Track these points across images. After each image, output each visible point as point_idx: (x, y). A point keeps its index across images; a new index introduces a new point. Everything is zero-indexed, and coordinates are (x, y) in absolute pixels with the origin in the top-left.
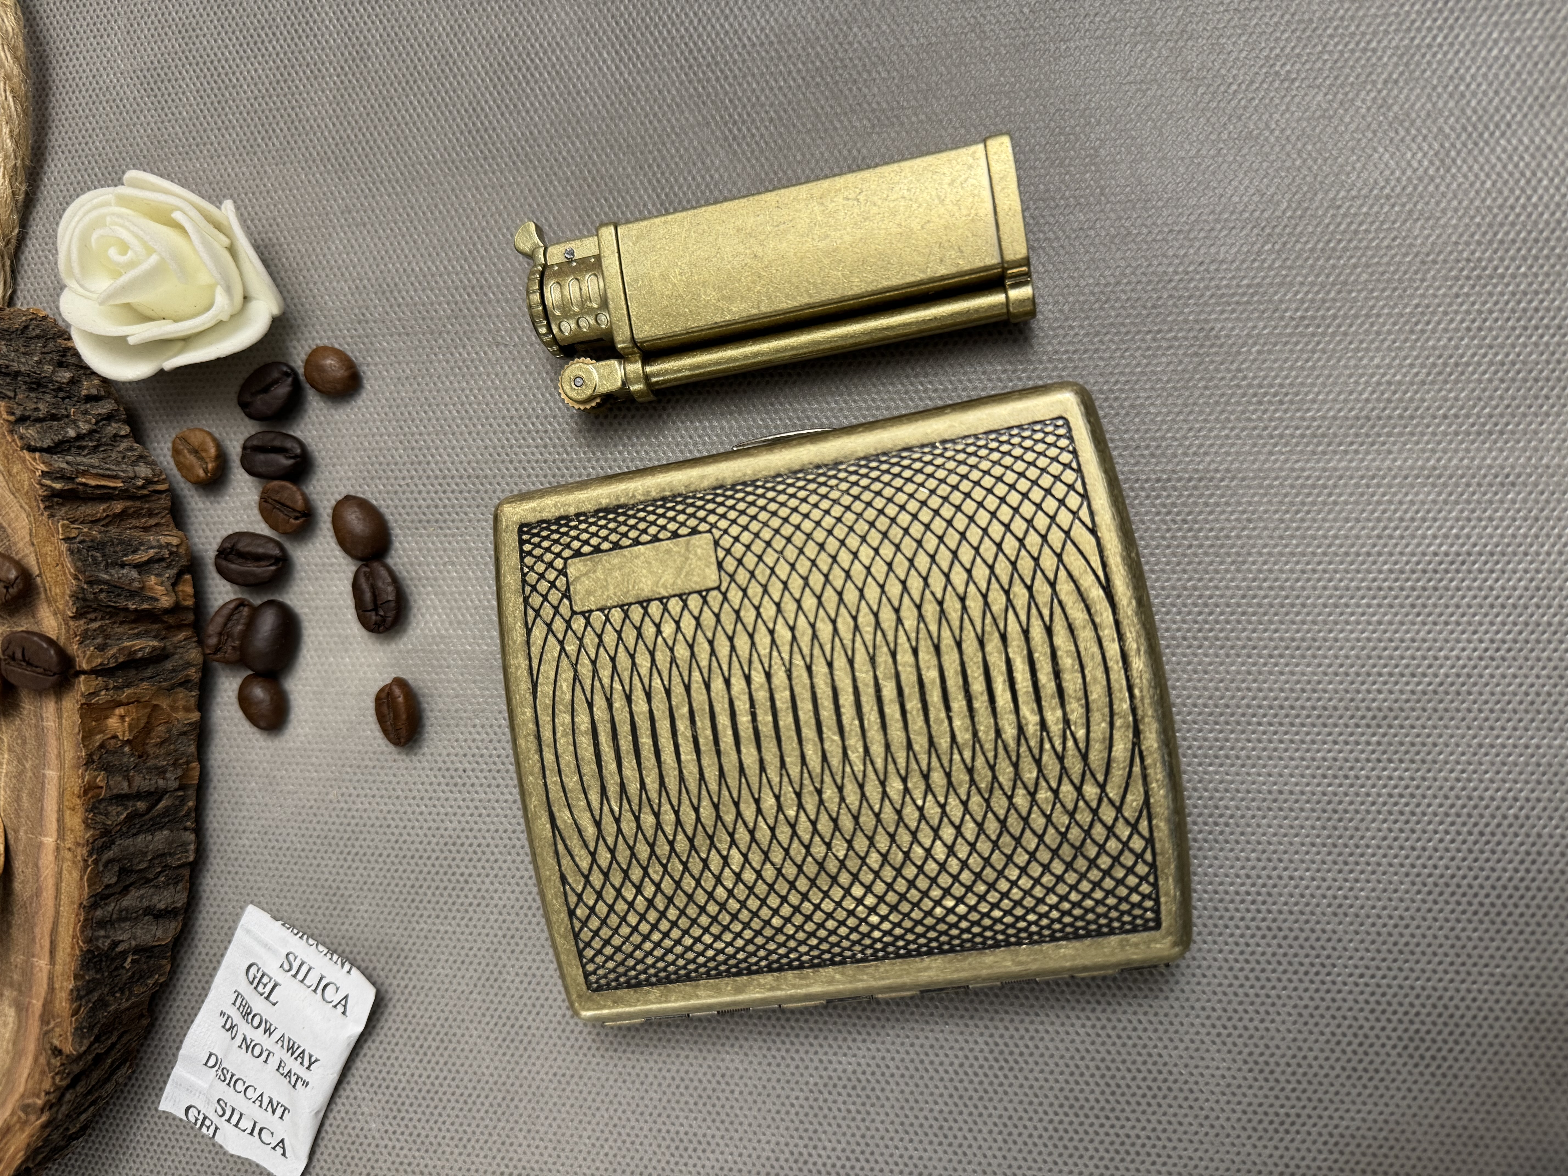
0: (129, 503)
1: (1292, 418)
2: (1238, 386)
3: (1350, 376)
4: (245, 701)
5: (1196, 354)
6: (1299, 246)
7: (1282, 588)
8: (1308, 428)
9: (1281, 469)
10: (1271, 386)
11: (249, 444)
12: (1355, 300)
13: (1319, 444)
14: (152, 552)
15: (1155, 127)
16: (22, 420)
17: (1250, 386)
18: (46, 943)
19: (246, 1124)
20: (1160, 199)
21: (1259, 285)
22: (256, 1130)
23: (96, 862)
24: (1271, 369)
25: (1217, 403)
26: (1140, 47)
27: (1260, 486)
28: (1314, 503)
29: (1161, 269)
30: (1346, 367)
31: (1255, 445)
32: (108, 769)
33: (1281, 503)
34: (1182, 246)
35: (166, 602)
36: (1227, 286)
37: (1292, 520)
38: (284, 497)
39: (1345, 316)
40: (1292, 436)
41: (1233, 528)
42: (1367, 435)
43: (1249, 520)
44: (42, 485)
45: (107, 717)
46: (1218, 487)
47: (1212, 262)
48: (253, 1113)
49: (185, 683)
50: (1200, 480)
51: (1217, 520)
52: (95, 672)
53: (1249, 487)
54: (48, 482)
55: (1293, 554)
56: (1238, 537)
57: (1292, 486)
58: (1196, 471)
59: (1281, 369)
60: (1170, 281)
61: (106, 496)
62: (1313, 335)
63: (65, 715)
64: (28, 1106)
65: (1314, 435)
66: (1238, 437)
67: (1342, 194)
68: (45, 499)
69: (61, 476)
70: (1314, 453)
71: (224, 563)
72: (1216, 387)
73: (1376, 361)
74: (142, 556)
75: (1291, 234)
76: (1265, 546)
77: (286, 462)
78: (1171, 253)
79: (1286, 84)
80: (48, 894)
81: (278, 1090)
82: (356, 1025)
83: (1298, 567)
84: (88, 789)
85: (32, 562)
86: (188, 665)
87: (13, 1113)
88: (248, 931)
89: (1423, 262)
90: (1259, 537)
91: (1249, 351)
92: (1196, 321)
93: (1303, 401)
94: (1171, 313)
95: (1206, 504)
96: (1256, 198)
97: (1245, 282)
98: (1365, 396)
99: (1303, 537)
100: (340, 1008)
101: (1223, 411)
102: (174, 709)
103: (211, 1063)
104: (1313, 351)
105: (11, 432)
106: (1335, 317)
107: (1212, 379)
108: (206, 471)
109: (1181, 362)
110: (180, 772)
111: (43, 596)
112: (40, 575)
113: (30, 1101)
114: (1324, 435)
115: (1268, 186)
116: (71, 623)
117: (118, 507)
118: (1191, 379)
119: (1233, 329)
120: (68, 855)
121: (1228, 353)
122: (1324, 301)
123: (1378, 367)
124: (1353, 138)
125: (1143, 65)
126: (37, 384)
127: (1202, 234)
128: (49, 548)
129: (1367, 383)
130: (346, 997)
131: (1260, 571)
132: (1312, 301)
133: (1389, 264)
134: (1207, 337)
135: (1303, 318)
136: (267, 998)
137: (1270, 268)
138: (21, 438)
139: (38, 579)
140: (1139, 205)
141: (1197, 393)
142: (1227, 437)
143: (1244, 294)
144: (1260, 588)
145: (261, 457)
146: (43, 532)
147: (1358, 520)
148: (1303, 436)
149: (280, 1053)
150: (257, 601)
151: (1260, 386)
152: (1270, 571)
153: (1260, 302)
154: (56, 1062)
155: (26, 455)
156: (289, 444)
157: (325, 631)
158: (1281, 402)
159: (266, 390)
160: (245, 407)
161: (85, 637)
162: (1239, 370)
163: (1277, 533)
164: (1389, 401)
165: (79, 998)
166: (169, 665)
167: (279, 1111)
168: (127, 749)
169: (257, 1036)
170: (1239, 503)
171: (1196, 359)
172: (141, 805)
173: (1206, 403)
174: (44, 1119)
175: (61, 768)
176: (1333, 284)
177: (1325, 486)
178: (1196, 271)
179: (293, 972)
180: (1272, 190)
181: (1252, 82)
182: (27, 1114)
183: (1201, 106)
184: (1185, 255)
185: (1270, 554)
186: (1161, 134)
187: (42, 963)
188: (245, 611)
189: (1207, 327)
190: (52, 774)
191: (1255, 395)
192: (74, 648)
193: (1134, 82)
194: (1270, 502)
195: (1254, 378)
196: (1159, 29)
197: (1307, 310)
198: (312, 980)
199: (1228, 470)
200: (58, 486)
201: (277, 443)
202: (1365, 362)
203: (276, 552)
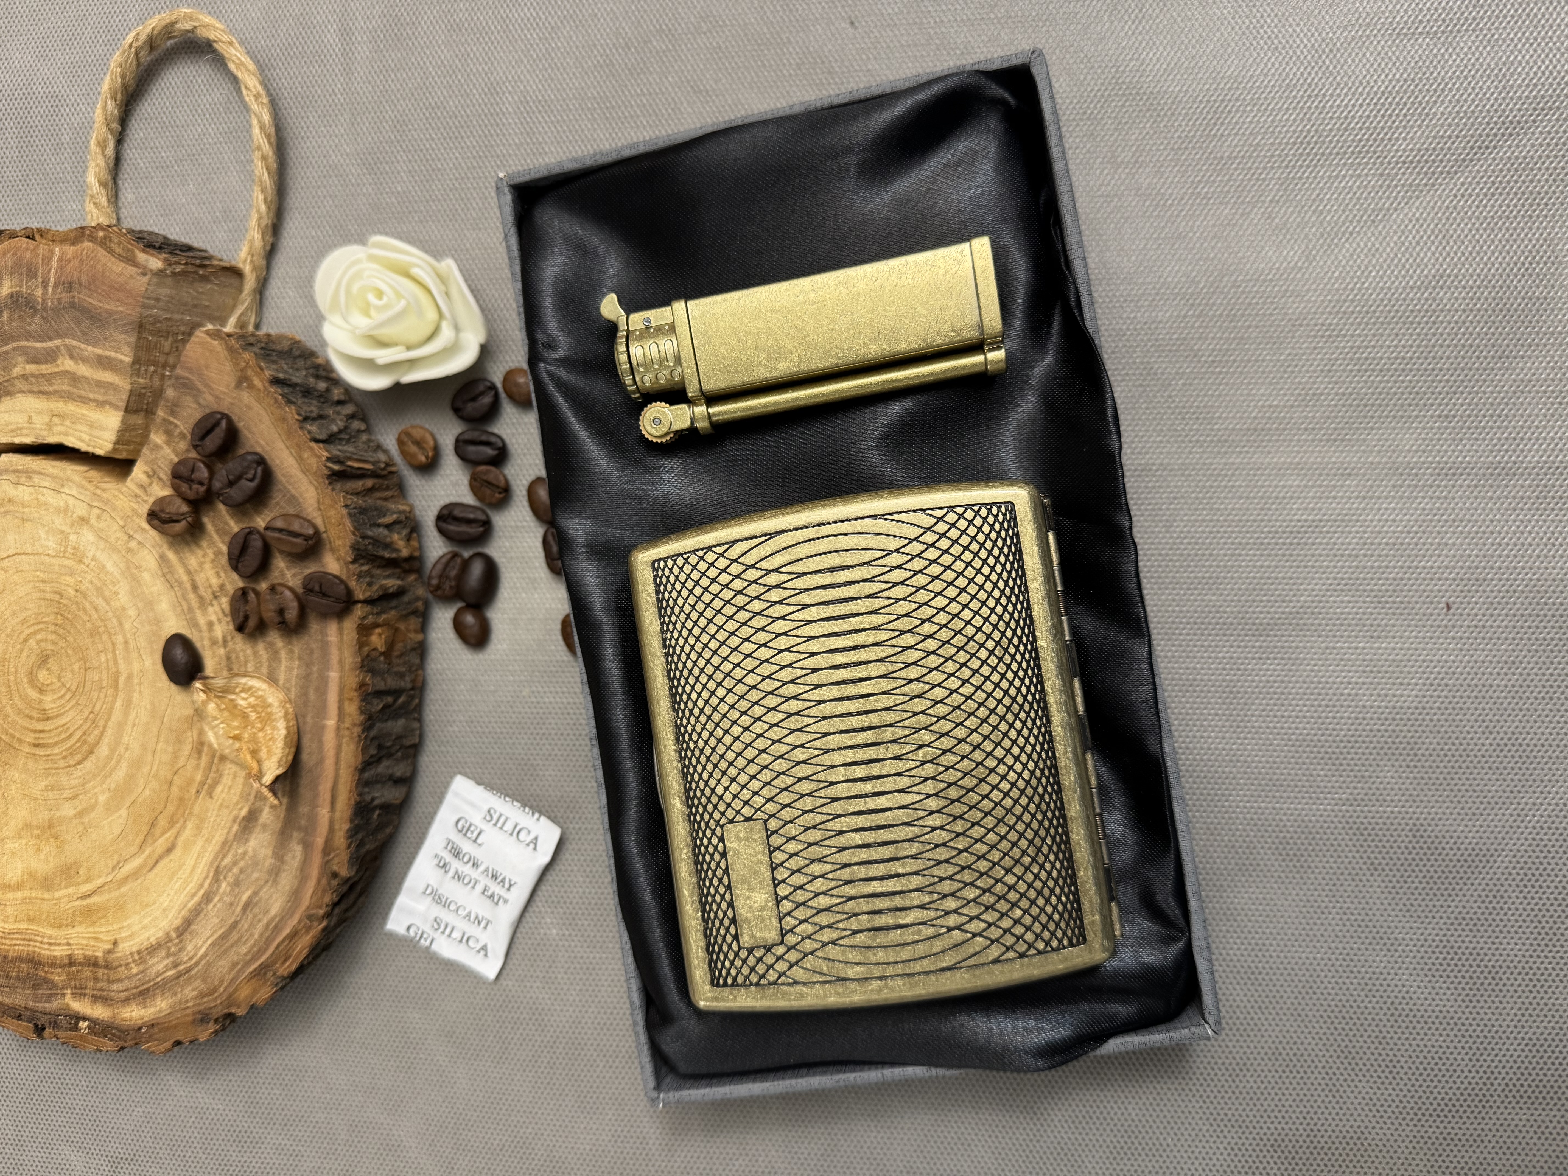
0: (376, 481)
1: (1205, 429)
2: (1169, 407)
3: (1244, 401)
4: (459, 627)
5: (1141, 385)
6: (1211, 313)
7: (1196, 543)
8: (1215, 436)
9: (1197, 464)
10: (1191, 407)
11: (462, 438)
12: (1249, 349)
13: (1223, 446)
14: (395, 516)
15: (1115, 228)
16: (306, 419)
17: (1177, 407)
18: (327, 797)
19: (456, 935)
20: (1118, 278)
21: (1185, 339)
22: (465, 940)
23: (366, 738)
24: (1191, 396)
25: (1154, 419)
26: (1106, 172)
27: (1183, 475)
28: (1218, 487)
29: (1118, 327)
30: (1241, 395)
31: (1179, 447)
32: (372, 671)
33: (1197, 486)
34: (1132, 311)
35: (405, 553)
36: (1163, 339)
37: (1204, 498)
38: (491, 478)
39: (1242, 361)
40: (1205, 441)
41: (1164, 503)
42: (1255, 441)
43: (1175, 498)
44: (327, 467)
45: (371, 634)
46: (1154, 476)
47: (1153, 322)
48: (461, 925)
49: (415, 613)
50: (1142, 470)
51: (1153, 498)
52: (367, 602)
53: (1175, 475)
54: (330, 465)
55: (1204, 521)
56: (1168, 509)
57: (1204, 475)
58: (1140, 464)
59: (1198, 396)
60: (1124, 335)
61: (361, 475)
62: (1220, 373)
63: (346, 632)
64: (312, 915)
65: (1219, 441)
66: (1168, 442)
67: (1240, 278)
68: (329, 477)
69: (338, 461)
70: (1219, 453)
71: (444, 525)
72: (1154, 408)
73: (1262, 391)
74: (388, 520)
75: (1206, 304)
76: (1186, 515)
77: (490, 452)
78: (1125, 316)
79: (1205, 201)
80: (329, 762)
81: (481, 908)
82: (545, 858)
83: (1207, 529)
84: (362, 685)
85: (319, 522)
86: (418, 599)
87: (299, 922)
88: (457, 795)
89: (1293, 326)
90: (1182, 509)
91: (1177, 384)
92: (1142, 363)
93: (1212, 418)
94: (1124, 357)
95: (1146, 487)
96: (1183, 279)
97: (1175, 336)
98: (1253, 415)
99: (1211, 509)
100: (532, 846)
101: (1158, 424)
102: (409, 631)
103: (428, 892)
104: (1220, 384)
105: (301, 428)
106: (1235, 361)
107: (1151, 402)
108: (427, 457)
109: (1130, 391)
110: (413, 676)
111: (328, 547)
112: (326, 532)
113: (314, 911)
114: (1226, 441)
115: (1192, 271)
116: (351, 566)
117: (369, 483)
118: (1137, 402)
119: (1166, 368)
120: (347, 733)
121: (1163, 385)
122: (1227, 350)
123: (1263, 395)
124: (1248, 240)
125: (1109, 184)
126: (307, 392)
127: (1146, 303)
128: (332, 513)
129: (1255, 406)
130: (536, 838)
131: (1182, 532)
132: (1220, 350)
133: (1271, 326)
134: (1148, 374)
135: (1213, 362)
136: (475, 841)
137: (1192, 327)
138: (309, 432)
139: (324, 535)
140: (1104, 282)
141: (1141, 412)
142: (1161, 442)
143: (1174, 345)
144: (1182, 543)
145: (472, 448)
146: (328, 501)
147: (1248, 498)
148: (1212, 441)
149: (484, 881)
150: (466, 554)
151: (1184, 407)
152: (1189, 532)
153: (1185, 351)
154: (335, 882)
155: (313, 444)
156: (493, 439)
157: (518, 575)
158: (1198, 418)
159: (474, 399)
160: (457, 411)
161: (360, 576)
162: (1170, 397)
163: (1194, 506)
164: (1270, 418)
165: (351, 837)
166: (406, 598)
167: (483, 924)
168: (382, 658)
169: (467, 869)
170: (1168, 487)
171: (1141, 389)
172: (390, 699)
173: (1148, 419)
174: (324, 924)
175: (342, 670)
176: (1234, 339)
177: (1226, 475)
178: (1142, 329)
179: (494, 822)
180: (1194, 274)
181: (1182, 199)
182: (311, 921)
183: (1148, 214)
184: (1135, 317)
185: (1189, 521)
186: (1120, 233)
187: (324, 813)
188: (459, 560)
189: (1149, 367)
190: (334, 675)
191: (1180, 413)
192: (353, 584)
193: (1102, 196)
194: (1189, 486)
195: (1180, 402)
196: (1119, 160)
197: (1216, 356)
198: (509, 827)
199: (1161, 464)
200: (336, 467)
201: (484, 438)
202: (1254, 392)
203: (483, 517)
